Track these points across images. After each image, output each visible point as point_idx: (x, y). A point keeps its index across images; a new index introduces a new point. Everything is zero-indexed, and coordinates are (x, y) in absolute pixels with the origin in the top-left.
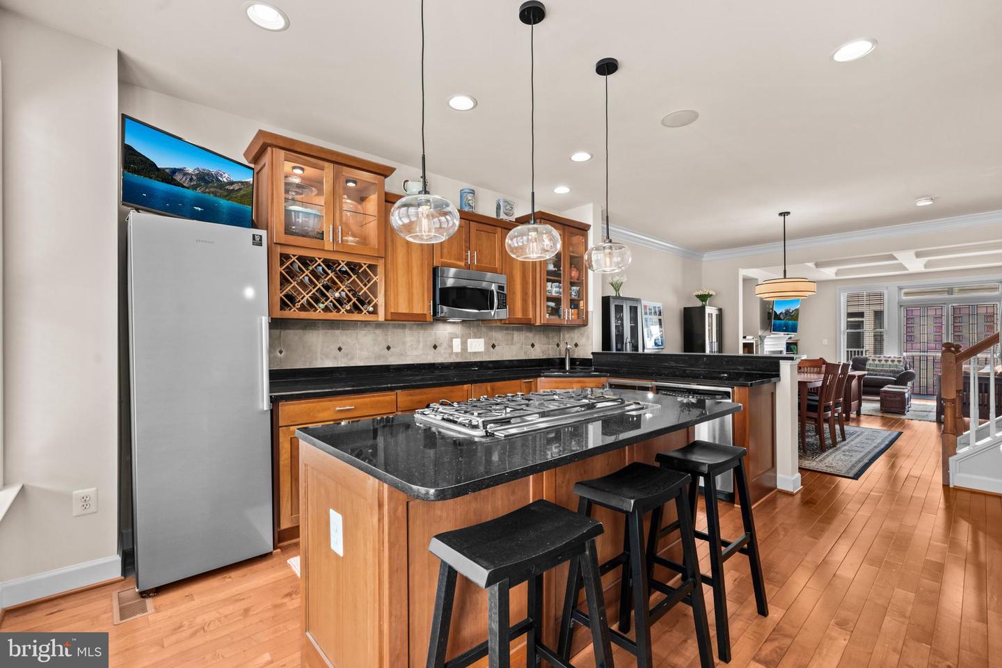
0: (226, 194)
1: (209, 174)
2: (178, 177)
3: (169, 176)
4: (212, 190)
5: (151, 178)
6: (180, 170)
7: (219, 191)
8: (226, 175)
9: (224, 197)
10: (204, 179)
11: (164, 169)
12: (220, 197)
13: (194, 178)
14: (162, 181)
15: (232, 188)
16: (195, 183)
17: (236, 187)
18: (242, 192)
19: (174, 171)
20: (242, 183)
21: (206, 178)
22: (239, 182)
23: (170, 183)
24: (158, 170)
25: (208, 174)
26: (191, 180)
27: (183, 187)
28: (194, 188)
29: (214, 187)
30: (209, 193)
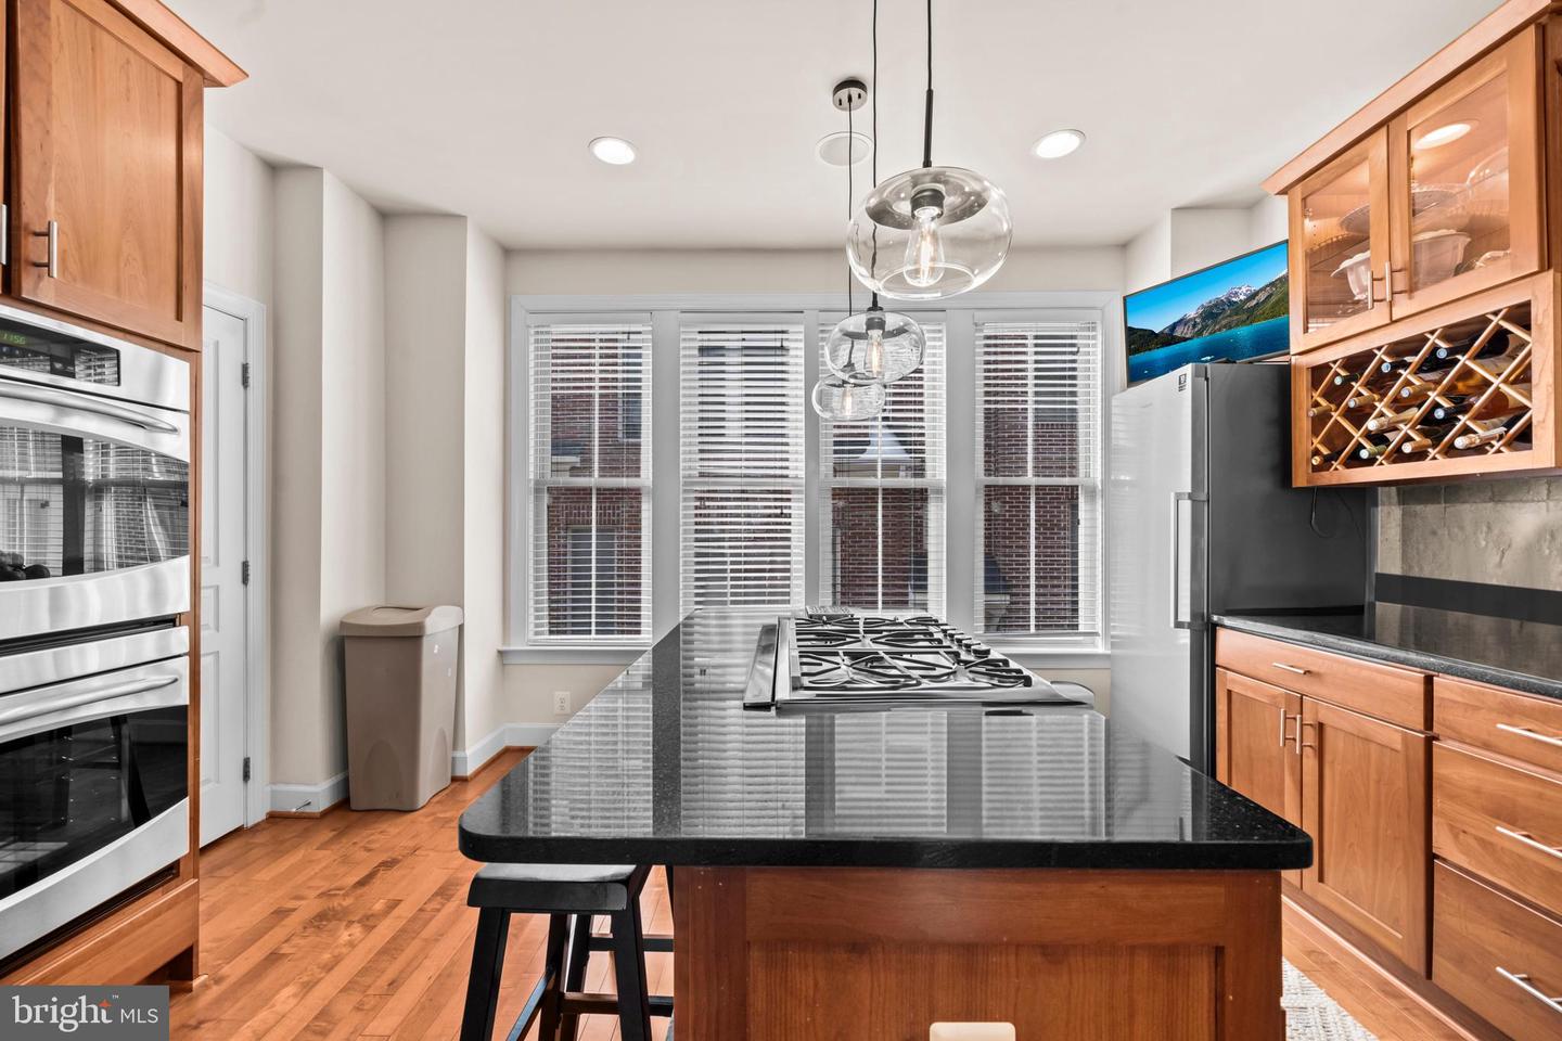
0: (1245, 317)
1: (1219, 304)
2: (1178, 333)
3: (1168, 338)
4: (1224, 322)
5: (1150, 350)
6: (1180, 321)
7: (1235, 318)
8: (1244, 289)
9: (1243, 323)
10: (1211, 314)
11: (1162, 332)
12: (1237, 325)
13: (1198, 320)
14: (1162, 346)
15: (1254, 302)
16: (1200, 326)
17: (1262, 297)
18: (1274, 299)
19: (1173, 327)
20: (1272, 284)
21: (1215, 311)
22: (1267, 286)
23: (1170, 344)
24: (1157, 335)
25: (1215, 305)
26: (1194, 326)
27: (1185, 340)
28: (1199, 333)
29: (1229, 316)
30: (1220, 330)
